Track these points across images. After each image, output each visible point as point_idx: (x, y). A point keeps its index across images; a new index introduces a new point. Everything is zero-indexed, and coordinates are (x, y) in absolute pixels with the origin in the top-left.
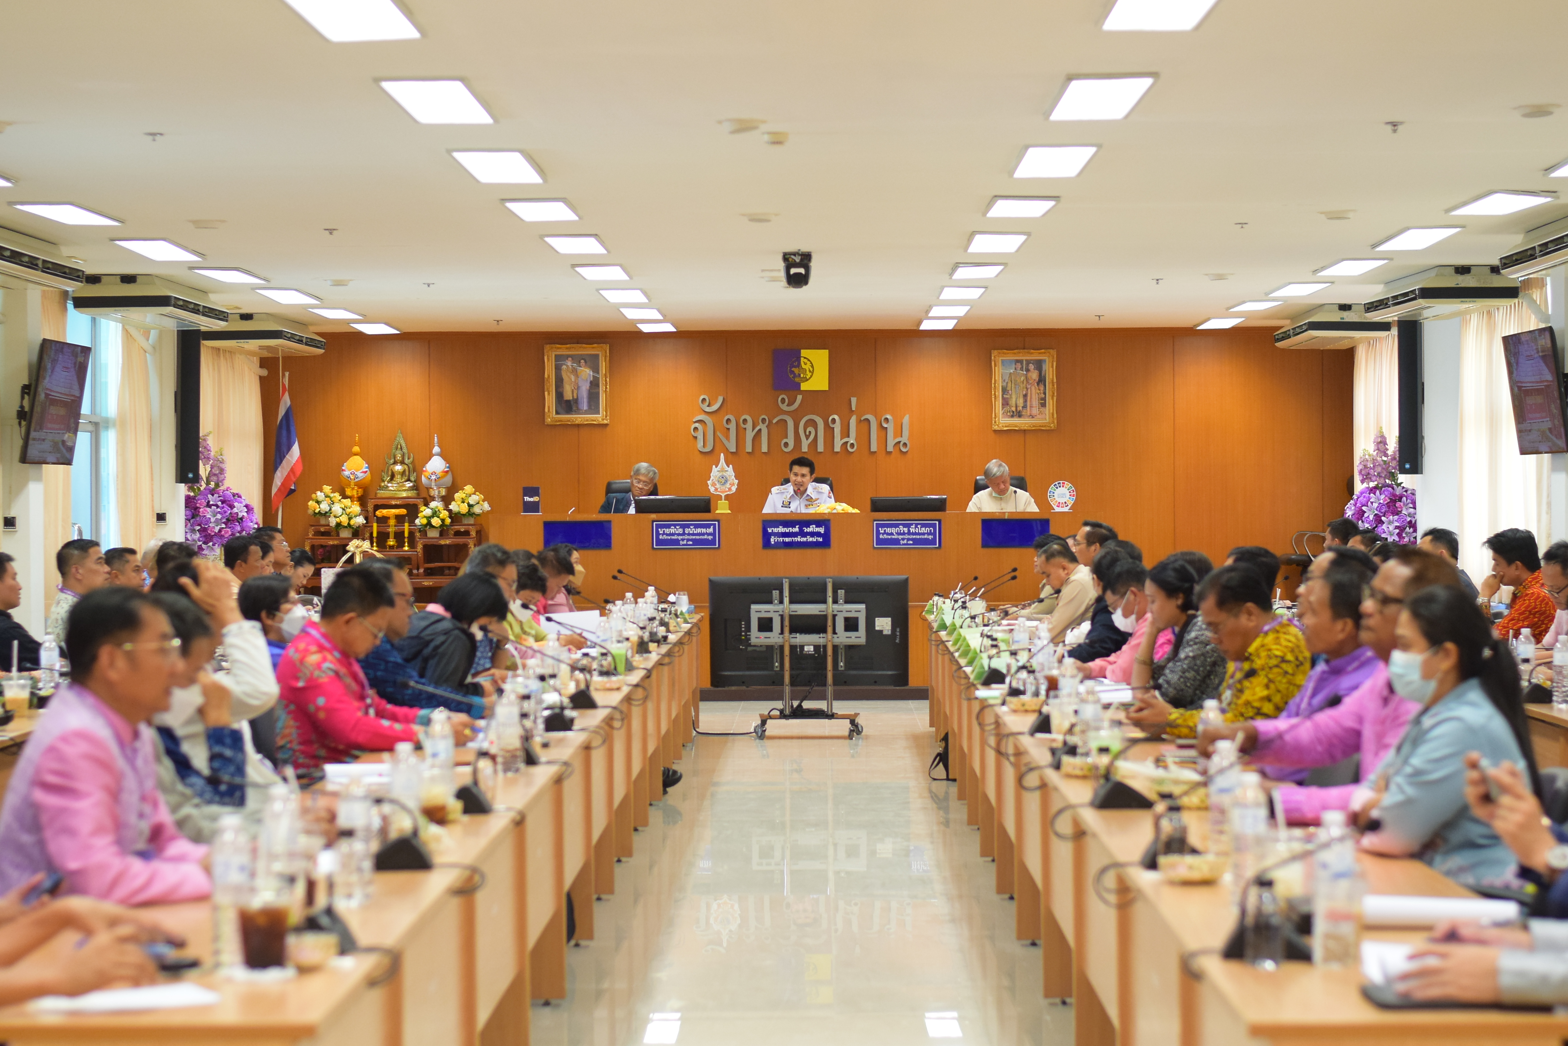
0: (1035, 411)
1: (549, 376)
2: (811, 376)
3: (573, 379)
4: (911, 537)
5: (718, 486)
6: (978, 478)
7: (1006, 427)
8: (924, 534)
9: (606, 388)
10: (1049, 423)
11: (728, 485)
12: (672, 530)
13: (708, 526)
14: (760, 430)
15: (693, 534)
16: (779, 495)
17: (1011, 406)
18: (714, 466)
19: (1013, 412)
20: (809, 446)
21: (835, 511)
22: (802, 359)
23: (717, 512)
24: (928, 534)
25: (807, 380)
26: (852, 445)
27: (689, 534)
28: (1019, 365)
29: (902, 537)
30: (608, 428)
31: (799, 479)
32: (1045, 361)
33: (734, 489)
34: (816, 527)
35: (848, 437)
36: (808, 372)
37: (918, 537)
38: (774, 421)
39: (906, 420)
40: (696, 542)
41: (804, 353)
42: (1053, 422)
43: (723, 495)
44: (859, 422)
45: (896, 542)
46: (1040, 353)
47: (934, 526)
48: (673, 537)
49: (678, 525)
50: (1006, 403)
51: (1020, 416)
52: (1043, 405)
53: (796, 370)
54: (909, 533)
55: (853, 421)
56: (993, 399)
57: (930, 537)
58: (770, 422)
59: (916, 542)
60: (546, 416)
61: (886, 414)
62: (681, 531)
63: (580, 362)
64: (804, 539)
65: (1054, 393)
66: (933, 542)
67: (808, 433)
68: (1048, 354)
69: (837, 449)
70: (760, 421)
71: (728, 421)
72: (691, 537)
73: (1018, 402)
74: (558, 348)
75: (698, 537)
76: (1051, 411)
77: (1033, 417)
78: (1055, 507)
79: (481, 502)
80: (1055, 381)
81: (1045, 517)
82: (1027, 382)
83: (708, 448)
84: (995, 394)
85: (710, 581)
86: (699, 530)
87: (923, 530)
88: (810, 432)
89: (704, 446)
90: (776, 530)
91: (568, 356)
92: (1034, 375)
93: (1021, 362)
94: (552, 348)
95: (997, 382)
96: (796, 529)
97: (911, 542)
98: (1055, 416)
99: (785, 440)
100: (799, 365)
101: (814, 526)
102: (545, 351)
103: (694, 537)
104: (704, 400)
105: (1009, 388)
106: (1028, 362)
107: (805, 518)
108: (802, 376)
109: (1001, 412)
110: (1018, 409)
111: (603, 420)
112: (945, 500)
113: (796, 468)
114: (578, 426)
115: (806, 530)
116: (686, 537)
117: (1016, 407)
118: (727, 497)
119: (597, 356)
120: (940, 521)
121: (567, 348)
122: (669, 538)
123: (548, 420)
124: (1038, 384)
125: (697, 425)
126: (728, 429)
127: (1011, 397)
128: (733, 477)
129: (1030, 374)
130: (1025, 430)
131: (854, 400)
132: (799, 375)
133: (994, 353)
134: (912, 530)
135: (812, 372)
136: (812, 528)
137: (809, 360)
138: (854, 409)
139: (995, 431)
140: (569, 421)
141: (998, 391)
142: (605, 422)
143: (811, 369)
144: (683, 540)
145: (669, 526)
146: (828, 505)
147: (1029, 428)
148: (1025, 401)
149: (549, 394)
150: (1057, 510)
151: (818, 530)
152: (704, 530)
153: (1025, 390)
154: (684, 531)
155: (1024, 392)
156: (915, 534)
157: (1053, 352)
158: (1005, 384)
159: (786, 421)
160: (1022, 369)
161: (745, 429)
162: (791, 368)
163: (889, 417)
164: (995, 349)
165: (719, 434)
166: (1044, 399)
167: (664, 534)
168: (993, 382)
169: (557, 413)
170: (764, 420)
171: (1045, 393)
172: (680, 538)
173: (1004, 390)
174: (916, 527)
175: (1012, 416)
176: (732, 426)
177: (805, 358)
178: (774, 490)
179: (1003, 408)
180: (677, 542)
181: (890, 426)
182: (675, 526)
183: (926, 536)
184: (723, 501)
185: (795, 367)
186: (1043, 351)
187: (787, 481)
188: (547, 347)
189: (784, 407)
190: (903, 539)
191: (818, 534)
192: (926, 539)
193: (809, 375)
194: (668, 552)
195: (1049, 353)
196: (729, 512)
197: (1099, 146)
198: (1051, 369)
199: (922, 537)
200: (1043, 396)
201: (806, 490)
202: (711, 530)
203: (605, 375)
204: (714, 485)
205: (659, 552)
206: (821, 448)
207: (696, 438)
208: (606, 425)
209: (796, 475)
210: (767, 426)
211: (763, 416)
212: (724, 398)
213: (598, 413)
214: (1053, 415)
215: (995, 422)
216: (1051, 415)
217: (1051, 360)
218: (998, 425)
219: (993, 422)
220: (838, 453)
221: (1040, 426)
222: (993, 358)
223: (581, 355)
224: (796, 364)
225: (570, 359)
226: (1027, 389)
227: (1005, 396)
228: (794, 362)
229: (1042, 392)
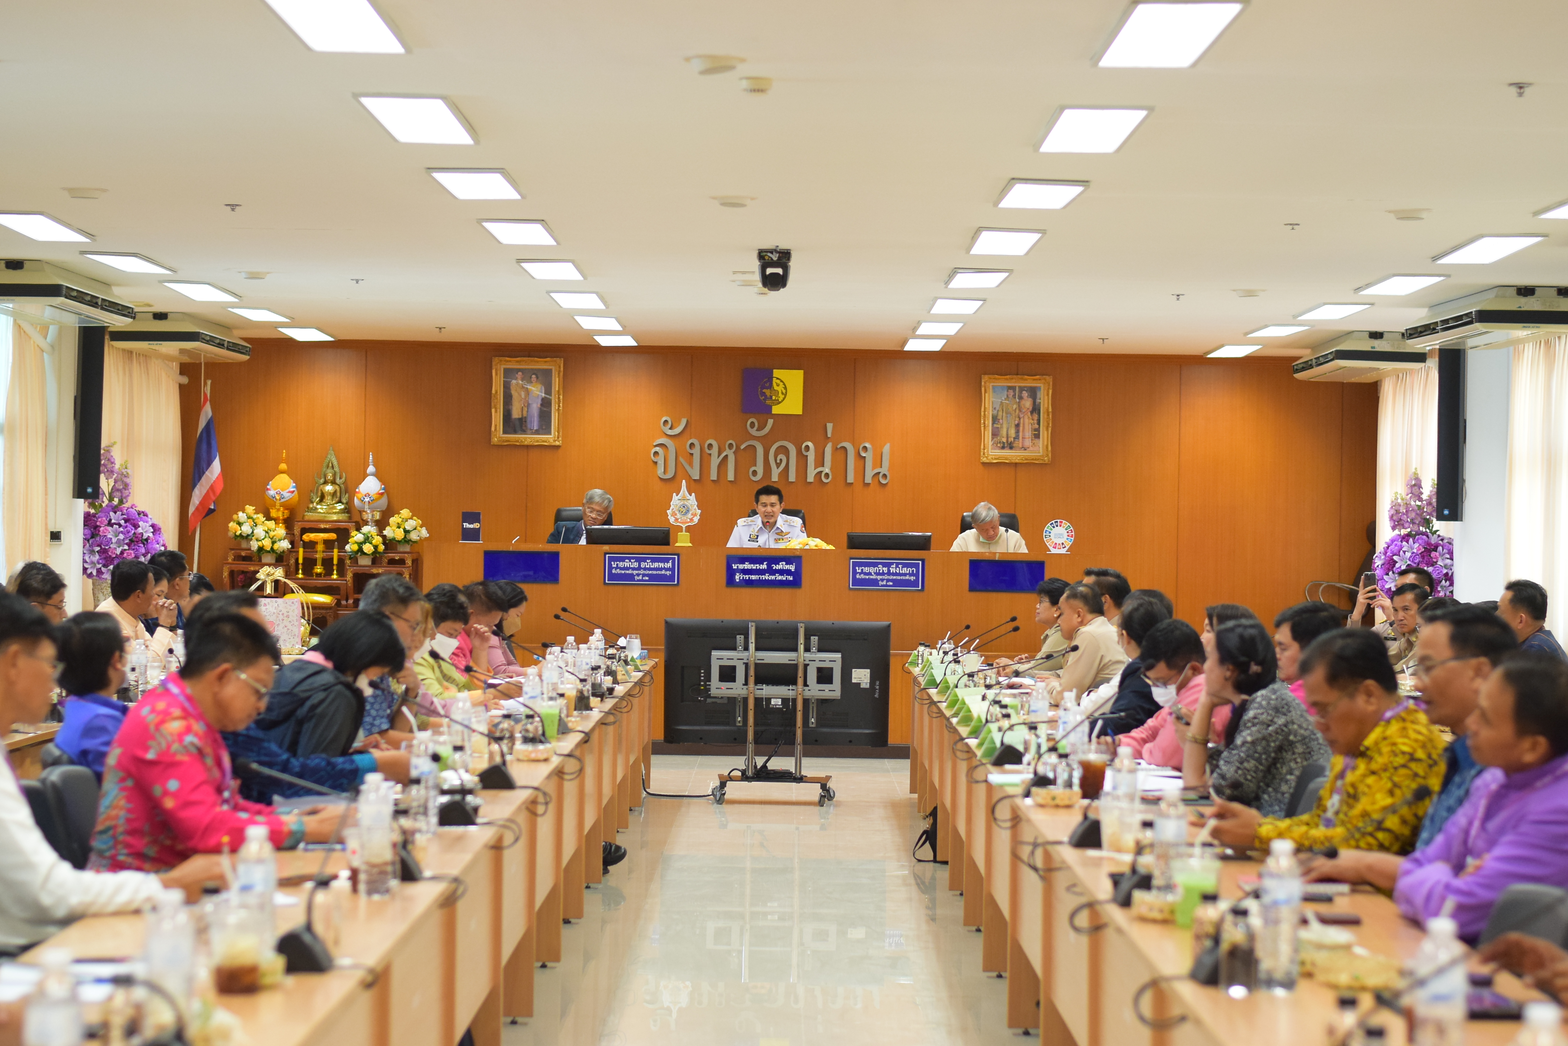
0: (1028, 443)
1: (496, 392)
2: (784, 399)
3: (523, 396)
4: (891, 577)
5: (678, 516)
6: (965, 514)
7: (995, 459)
8: (905, 575)
9: (559, 406)
10: (1043, 456)
11: (689, 516)
12: (627, 564)
13: (666, 560)
14: (726, 456)
15: (650, 569)
16: (746, 528)
17: (1002, 437)
18: (674, 494)
19: (1004, 443)
20: (780, 474)
21: (807, 547)
22: (774, 379)
23: (677, 545)
24: (910, 575)
25: (780, 403)
26: (827, 475)
27: (645, 569)
28: (1011, 393)
29: (881, 577)
30: (560, 451)
31: (769, 509)
32: (1039, 388)
33: (696, 520)
34: (786, 564)
35: (823, 466)
36: (780, 394)
37: (899, 578)
38: (742, 447)
39: (886, 449)
40: (652, 578)
41: (777, 373)
42: (1047, 455)
43: (684, 527)
44: (835, 450)
45: (875, 582)
46: (1034, 380)
47: (917, 566)
48: (627, 572)
49: (633, 558)
50: (995, 434)
51: (1011, 448)
52: (1037, 436)
53: (767, 392)
54: (889, 573)
55: (829, 449)
56: (982, 428)
57: (913, 578)
58: (738, 447)
59: (896, 583)
60: (492, 436)
61: (864, 442)
62: (636, 565)
63: (531, 378)
64: (773, 577)
65: (1048, 424)
66: (915, 584)
67: (778, 461)
68: (1043, 381)
69: (811, 478)
70: (727, 446)
71: (692, 445)
72: (647, 572)
73: (1009, 433)
74: (507, 361)
75: (655, 572)
76: (1046, 443)
77: (1025, 449)
78: (1051, 548)
79: (418, 528)
80: (1050, 410)
81: (1040, 558)
82: (1020, 411)
83: (669, 475)
84: (984, 423)
85: (666, 622)
86: (656, 565)
87: (905, 570)
88: (781, 460)
89: (665, 472)
90: (741, 566)
91: (519, 370)
92: (1028, 403)
93: (1013, 388)
94: (501, 361)
95: (987, 410)
96: (764, 566)
97: (891, 584)
98: (1050, 448)
99: (753, 468)
100: (771, 386)
101: (784, 563)
102: (494, 363)
103: (651, 572)
104: (666, 422)
105: (1000, 417)
106: (1022, 389)
107: (773, 554)
108: (774, 398)
109: (990, 443)
110: (1010, 440)
111: (555, 441)
112: (930, 537)
113: (764, 498)
114: (528, 447)
115: (775, 567)
116: (642, 572)
117: (1007, 438)
118: (688, 529)
119: (551, 370)
120: (923, 561)
121: (517, 362)
122: (623, 572)
123: (495, 440)
124: (1032, 413)
125: (657, 449)
126: (692, 454)
127: (1002, 427)
128: (695, 507)
129: (1023, 402)
130: (1016, 464)
131: (830, 426)
132: (771, 397)
133: (985, 378)
134: (892, 570)
135: (785, 395)
136: (782, 566)
137: (782, 381)
138: (829, 435)
139: (984, 464)
140: (517, 441)
141: (988, 419)
142: (557, 443)
143: (784, 391)
144: (638, 575)
145: (623, 560)
146: (800, 540)
147: (1021, 461)
148: (1017, 432)
149: (496, 411)
150: (1054, 551)
151: (787, 567)
152: (661, 565)
153: (1017, 419)
154: (640, 565)
155: (1017, 422)
156: (896, 574)
157: (1049, 379)
158: (995, 412)
159: (754, 447)
160: (1014, 396)
161: (710, 454)
162: (762, 388)
163: (867, 445)
164: (985, 374)
165: (681, 459)
166: (1038, 430)
167: (617, 568)
168: (983, 409)
169: (505, 432)
170: (731, 446)
171: (1039, 423)
172: (635, 572)
173: (995, 419)
174: (897, 566)
175: (1003, 448)
176: (696, 451)
177: (778, 379)
178: (741, 522)
179: (993, 439)
180: (631, 577)
181: (869, 456)
182: (630, 559)
183: (907, 577)
184: (684, 533)
185: (767, 388)
186: (1038, 377)
187: (754, 513)
188: (496, 360)
189: (753, 432)
190: (882, 580)
191: (788, 572)
192: (908, 580)
193: (781, 397)
194: (621, 587)
195: (1045, 379)
196: (690, 545)
197: (1150, 109)
198: (1046, 397)
199: (903, 578)
200: (1037, 426)
201: (776, 522)
202: (669, 565)
203: (559, 391)
204: (674, 514)
205: (611, 588)
206: (792, 477)
207: (656, 463)
208: (558, 447)
209: (765, 505)
210: (734, 452)
211: (730, 442)
212: (687, 421)
213: (550, 433)
214: (1047, 447)
215: (984, 454)
216: (1045, 447)
217: (1047, 388)
218: (987, 457)
219: (982, 453)
220: (811, 483)
221: (1033, 459)
222: (983, 383)
223: (532, 369)
224: (767, 385)
225: (520, 373)
226: (1020, 419)
227: (995, 425)
228: (766, 382)
229: (1036, 422)
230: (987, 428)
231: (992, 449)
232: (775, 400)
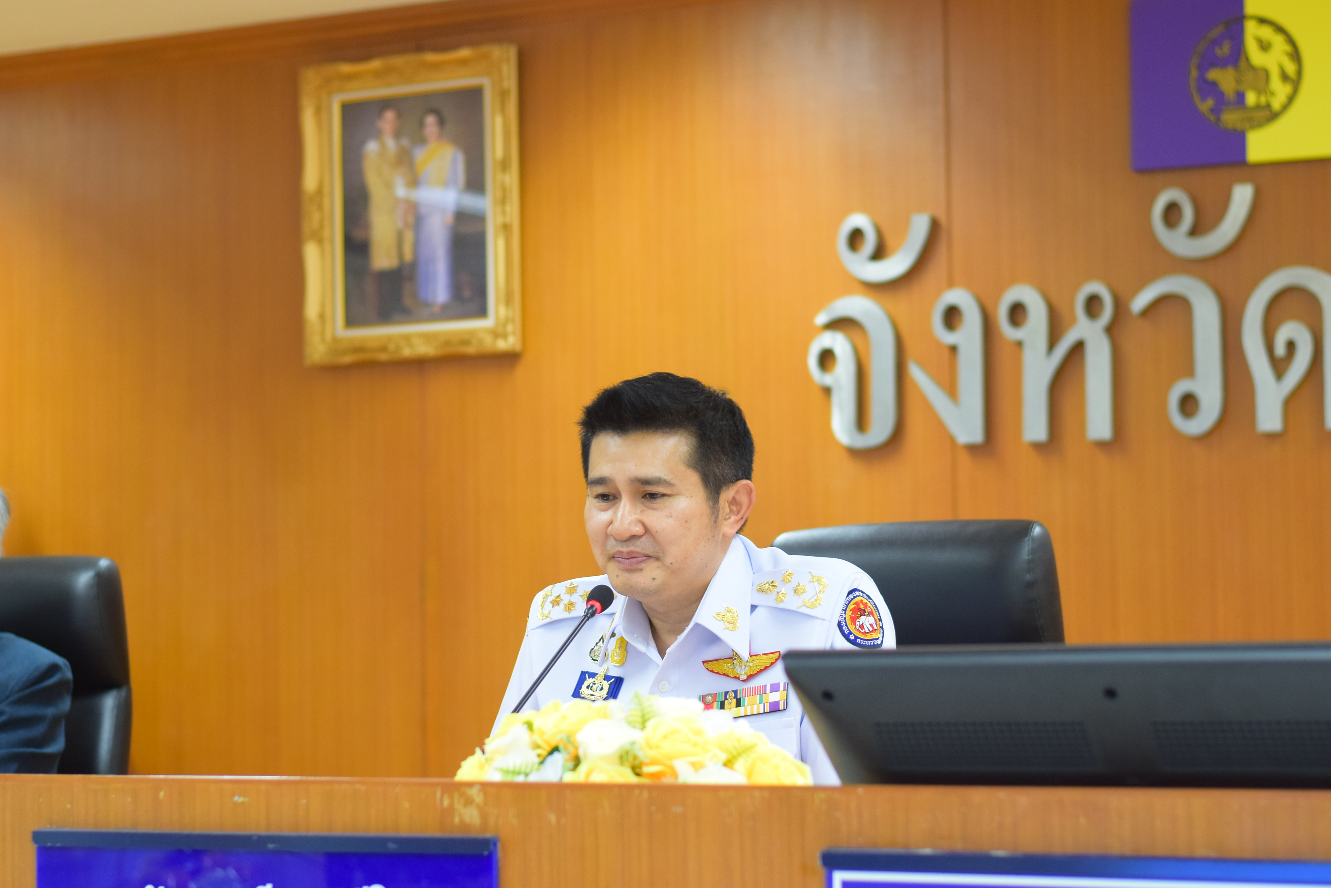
1: (319, 186)
2: (1291, 99)
14: (1080, 345)
20: (1289, 402)
22: (1251, 30)
25: (1276, 117)
30: (521, 371)
36: (1276, 84)
38: (1139, 306)
53: (1225, 79)
58: (1122, 309)
60: (310, 335)
63: (421, 124)
67: (1280, 350)
70: (1080, 308)
71: (953, 314)
74: (349, 77)
83: (877, 434)
88: (1291, 346)
89: (858, 423)
91: (385, 104)
94: (328, 78)
99: (1184, 387)
100: (1236, 56)
104: (858, 235)
108: (1251, 98)
111: (498, 337)
114: (422, 365)
119: (478, 93)
121: (378, 74)
123: (317, 350)
125: (832, 339)
126: (953, 350)
132: (1240, 97)
135: (1296, 81)
137: (1279, 29)
140: (384, 349)
142: (502, 345)
143: (1291, 68)
149: (319, 251)
159: (1186, 302)
161: (1019, 344)
162: (1203, 68)
165: (916, 373)
169: (351, 321)
170: (1093, 304)
176: (969, 338)
177: (1262, 21)
185: (1222, 63)
188: (311, 77)
189: (1179, 245)
193: (1281, 92)
207: (826, 392)
208: (512, 357)
210: (1110, 330)
211: (1096, 287)
212: (935, 228)
213: (482, 312)
223: (426, 97)
224: (1225, 49)
225: (389, 115)
228: (1217, 42)
232: (1258, 107)
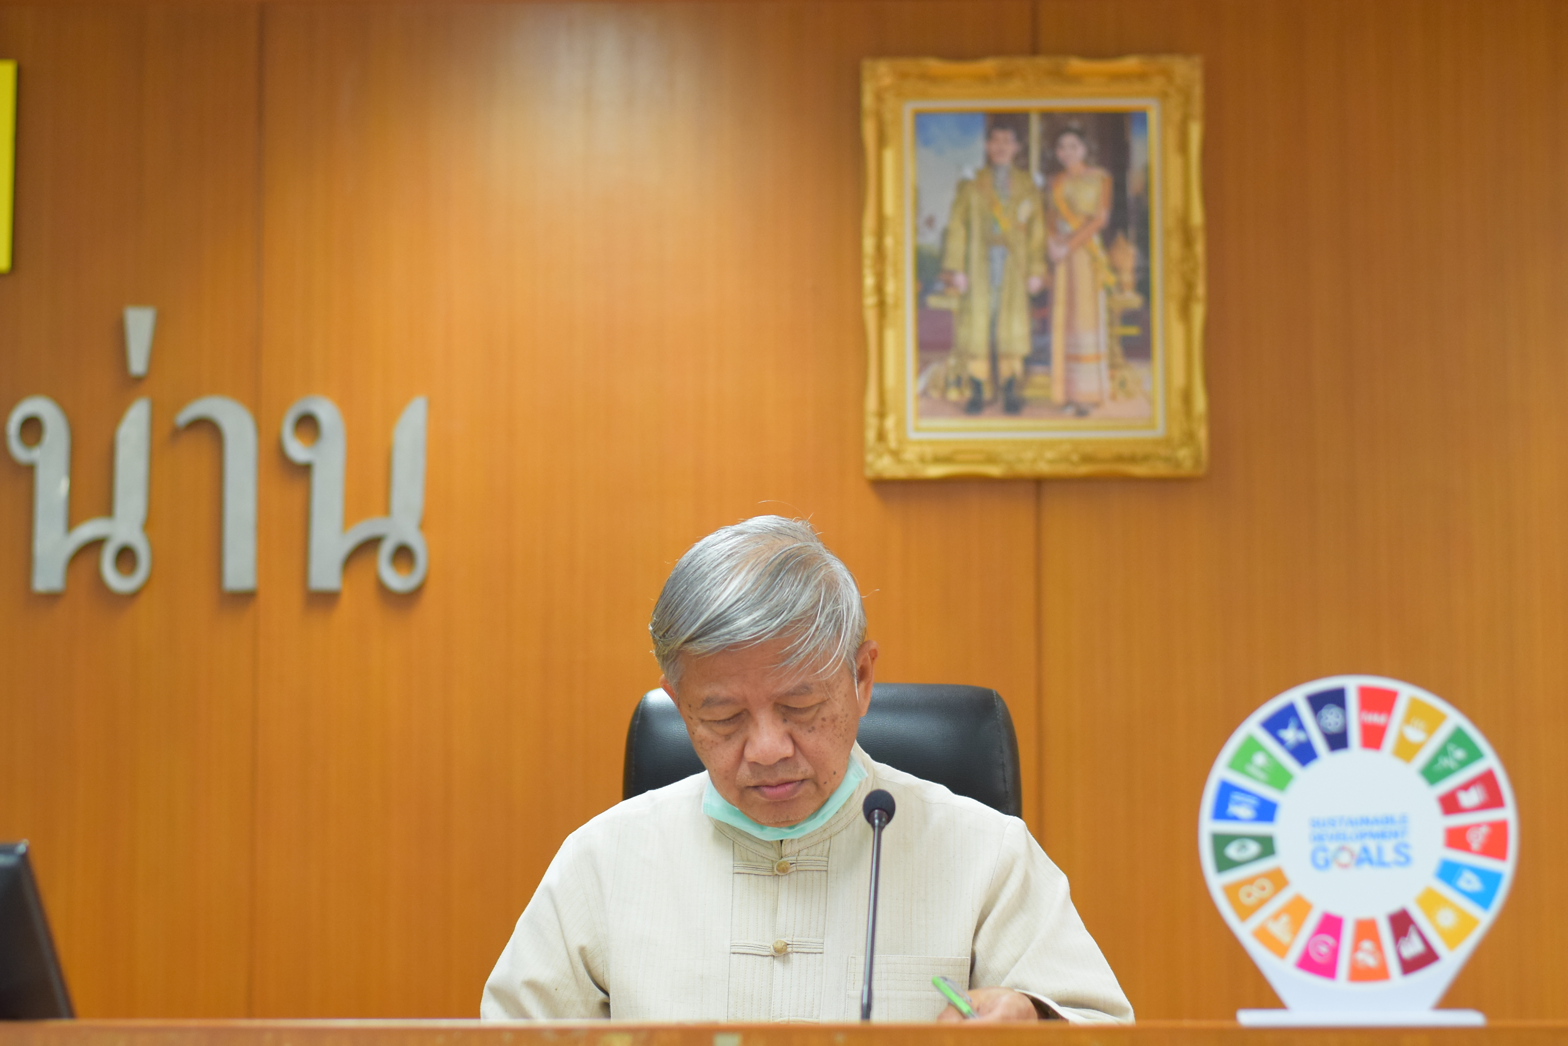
0: (1093, 380)
7: (938, 460)
10: (1167, 441)
17: (966, 356)
19: (976, 385)
26: (126, 557)
28: (1006, 142)
35: (107, 509)
39: (412, 426)
42: (1190, 437)
44: (166, 435)
46: (1116, 78)
51: (1013, 406)
52: (1137, 348)
55: (134, 432)
56: (871, 317)
61: (306, 393)
65: (1189, 286)
68: (1158, 83)
69: (46, 575)
73: (1002, 334)
76: (1178, 379)
77: (1081, 413)
80: (1197, 217)
84: (880, 289)
92: (1087, 193)
93: (1012, 121)
95: (890, 228)
98: (1200, 403)
105: (954, 261)
106: (1056, 124)
109: (913, 386)
110: (1005, 370)
117: (994, 357)
124: (1108, 237)
127: (965, 309)
129: (1064, 189)
130: (1040, 481)
131: (139, 323)
133: (878, 76)
138: (138, 363)
139: (883, 485)
141: (897, 273)
147: (1063, 469)
148: (1041, 330)
153: (1039, 269)
155: (1036, 284)
157: (1188, 73)
158: (931, 240)
160: (1021, 160)
163: (321, 409)
164: (880, 55)
166: (1141, 318)
168: (869, 226)
171: (1143, 286)
173: (931, 273)
175: (974, 407)
179: (922, 365)
181: (325, 459)
186: (1131, 63)
195: (1168, 75)
198: (1175, 162)
200: (1133, 300)
214: (1187, 397)
215: (881, 436)
216: (1177, 403)
217: (1176, 116)
218: (896, 454)
219: (871, 435)
220: (52, 598)
221: (1120, 459)
222: (868, 100)
226: (1050, 265)
227: (934, 302)
229: (1128, 277)
230: (891, 314)
231: (922, 413)
